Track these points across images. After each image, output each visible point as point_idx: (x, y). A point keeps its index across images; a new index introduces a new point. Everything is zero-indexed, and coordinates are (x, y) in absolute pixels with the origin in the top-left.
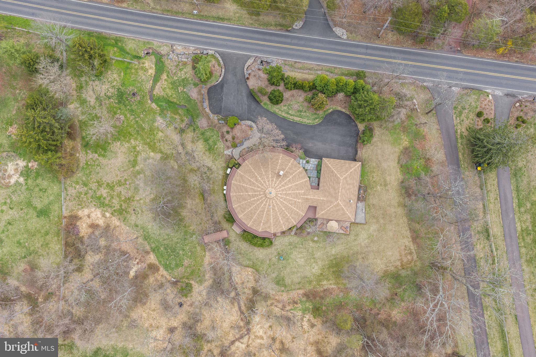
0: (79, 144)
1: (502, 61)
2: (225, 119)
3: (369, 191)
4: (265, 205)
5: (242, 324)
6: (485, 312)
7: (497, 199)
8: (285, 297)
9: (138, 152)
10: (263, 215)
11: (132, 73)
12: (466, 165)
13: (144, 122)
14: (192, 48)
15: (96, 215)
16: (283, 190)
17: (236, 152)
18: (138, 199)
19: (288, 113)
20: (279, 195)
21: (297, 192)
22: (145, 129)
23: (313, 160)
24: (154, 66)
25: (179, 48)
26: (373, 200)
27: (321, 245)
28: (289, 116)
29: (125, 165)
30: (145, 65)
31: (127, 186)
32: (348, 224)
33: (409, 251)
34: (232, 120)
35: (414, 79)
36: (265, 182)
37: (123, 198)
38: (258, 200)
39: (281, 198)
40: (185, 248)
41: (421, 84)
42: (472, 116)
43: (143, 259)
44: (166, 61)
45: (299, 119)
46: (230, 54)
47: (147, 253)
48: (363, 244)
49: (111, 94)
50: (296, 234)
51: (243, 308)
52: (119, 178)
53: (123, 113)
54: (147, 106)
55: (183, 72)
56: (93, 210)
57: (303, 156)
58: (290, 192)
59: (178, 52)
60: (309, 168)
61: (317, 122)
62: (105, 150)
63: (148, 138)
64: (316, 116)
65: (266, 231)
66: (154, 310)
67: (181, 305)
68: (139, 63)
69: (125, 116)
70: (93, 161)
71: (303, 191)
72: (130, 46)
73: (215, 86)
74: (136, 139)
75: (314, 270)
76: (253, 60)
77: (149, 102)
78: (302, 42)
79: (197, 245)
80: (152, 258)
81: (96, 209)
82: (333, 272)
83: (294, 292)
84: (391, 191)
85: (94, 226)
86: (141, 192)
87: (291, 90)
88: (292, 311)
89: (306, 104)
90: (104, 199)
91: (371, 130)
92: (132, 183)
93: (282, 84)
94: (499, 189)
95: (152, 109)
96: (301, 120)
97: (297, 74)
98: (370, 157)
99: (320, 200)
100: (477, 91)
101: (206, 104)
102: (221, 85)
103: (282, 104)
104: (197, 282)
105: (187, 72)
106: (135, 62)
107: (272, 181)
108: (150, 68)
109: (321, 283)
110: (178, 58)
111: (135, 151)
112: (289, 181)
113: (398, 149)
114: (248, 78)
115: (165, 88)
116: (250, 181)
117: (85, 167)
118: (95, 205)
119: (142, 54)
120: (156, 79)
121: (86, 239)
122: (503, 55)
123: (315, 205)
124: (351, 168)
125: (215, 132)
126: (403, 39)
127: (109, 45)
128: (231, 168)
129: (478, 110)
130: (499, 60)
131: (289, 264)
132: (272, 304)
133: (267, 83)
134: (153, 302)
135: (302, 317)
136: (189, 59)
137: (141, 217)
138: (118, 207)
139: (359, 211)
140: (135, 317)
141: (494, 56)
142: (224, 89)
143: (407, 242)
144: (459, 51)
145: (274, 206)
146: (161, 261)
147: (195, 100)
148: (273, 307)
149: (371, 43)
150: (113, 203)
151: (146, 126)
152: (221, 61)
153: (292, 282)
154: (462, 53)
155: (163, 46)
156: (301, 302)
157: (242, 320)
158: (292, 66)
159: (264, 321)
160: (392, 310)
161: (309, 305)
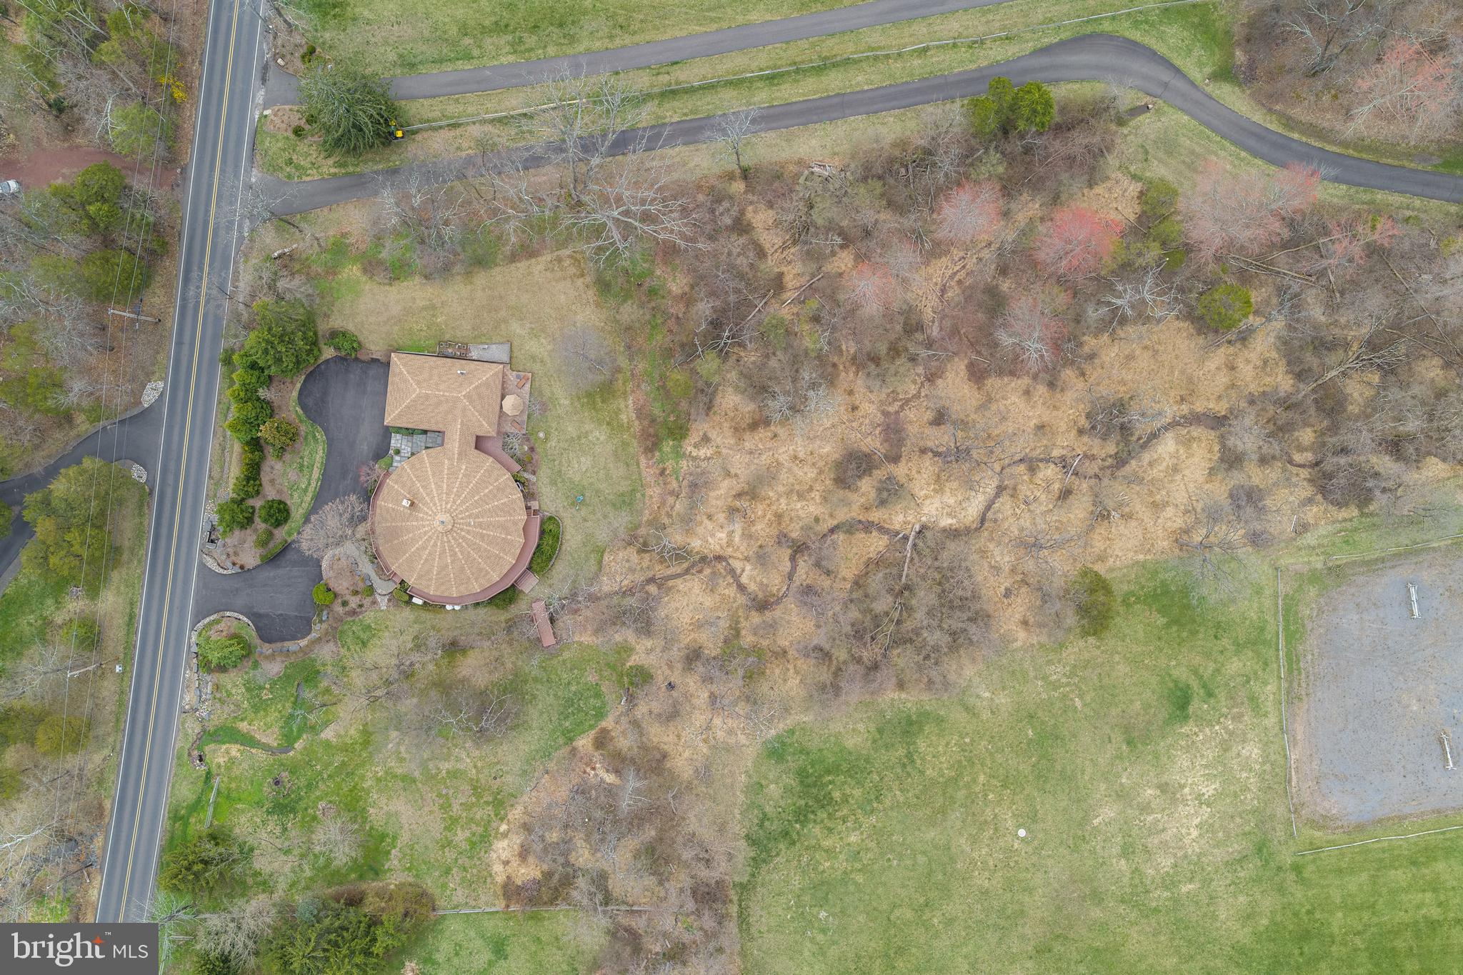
0: (371, 886)
1: (200, 91)
2: (319, 609)
3: (447, 337)
4: (468, 532)
5: (707, 571)
6: (667, 120)
7: (458, 99)
8: (654, 492)
9: (386, 773)
10: (489, 536)
11: (238, 787)
12: (394, 157)
13: (330, 764)
14: (188, 674)
15: (504, 849)
16: (440, 500)
17: (383, 587)
18: (474, 771)
19: (305, 491)
20: (449, 506)
21: (446, 471)
22: (343, 761)
23: (393, 441)
24: (224, 747)
25: (189, 698)
26: (464, 331)
27: (554, 425)
28: (311, 489)
29: (411, 797)
30: (222, 764)
31: (451, 792)
32: (512, 376)
33: (555, 263)
34: (320, 597)
35: (237, 254)
36: (425, 533)
37: (474, 799)
38: (459, 545)
39: (454, 502)
40: (566, 681)
41: (246, 241)
42: (302, 147)
43: (585, 760)
44: (214, 723)
45: (315, 468)
46: (196, 602)
47: (574, 751)
48: (549, 347)
49: (278, 827)
50: (534, 473)
51: (678, 570)
52: (436, 808)
53: (313, 802)
54: (299, 757)
55: (234, 691)
56: (494, 856)
57: (386, 459)
58: (445, 486)
59: (195, 699)
60: (409, 449)
61: (320, 436)
62: (383, 837)
63: (360, 756)
64: (310, 437)
65: (524, 529)
66: (679, 736)
67: (671, 686)
68: (218, 775)
69: (320, 798)
70: (404, 857)
71: (446, 461)
72: (187, 793)
73: (258, 629)
74: (362, 778)
75: (602, 438)
76: (208, 559)
77: (291, 754)
78: (172, 466)
79: (560, 658)
80: (584, 743)
81: (492, 850)
82: (603, 402)
83: (644, 474)
84: (444, 298)
85: (524, 854)
86: (461, 766)
87: (261, 485)
88: (681, 479)
89: (287, 457)
90: (474, 835)
91: (334, 334)
92: (445, 783)
93: (251, 502)
94: (439, 96)
95: (305, 748)
96: (317, 465)
97: (232, 475)
98: (384, 336)
99: (461, 429)
100: (258, 136)
101: (292, 646)
102: (256, 617)
103: (288, 502)
104: (629, 656)
105: (233, 682)
106: (216, 782)
107: (422, 519)
108: (228, 753)
109: (625, 425)
110: (206, 700)
111: (386, 780)
112: (425, 487)
113: (367, 286)
114: (242, 567)
115: (265, 724)
116: (426, 560)
117: (415, 873)
118: (486, 852)
119: (202, 769)
120: (248, 741)
121: (545, 867)
122: (188, 89)
123: (474, 439)
124: (401, 373)
125: (346, 627)
126: (162, 275)
127: (184, 832)
128: (411, 597)
129: (292, 136)
130: (199, 97)
131: (591, 484)
132: (670, 516)
133: (249, 531)
134: (665, 739)
135: (690, 459)
136: (209, 678)
137: (507, 765)
138: (490, 808)
139: (487, 356)
140: (691, 772)
141: (192, 105)
142: (262, 611)
143: (538, 266)
144: (184, 170)
145: (470, 516)
146: (590, 726)
147: (286, 667)
148: (674, 514)
149: (171, 335)
150: (482, 819)
151: (338, 759)
152: (212, 618)
153: (626, 478)
154: (186, 165)
155: (184, 728)
156: (662, 461)
157: (700, 572)
158: (217, 484)
159: (700, 530)
160: (670, 292)
161: (668, 446)
